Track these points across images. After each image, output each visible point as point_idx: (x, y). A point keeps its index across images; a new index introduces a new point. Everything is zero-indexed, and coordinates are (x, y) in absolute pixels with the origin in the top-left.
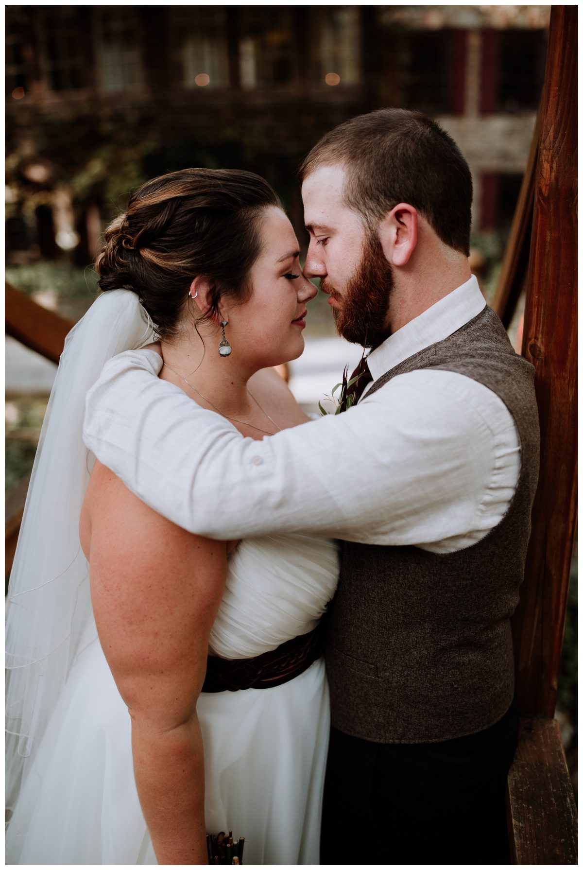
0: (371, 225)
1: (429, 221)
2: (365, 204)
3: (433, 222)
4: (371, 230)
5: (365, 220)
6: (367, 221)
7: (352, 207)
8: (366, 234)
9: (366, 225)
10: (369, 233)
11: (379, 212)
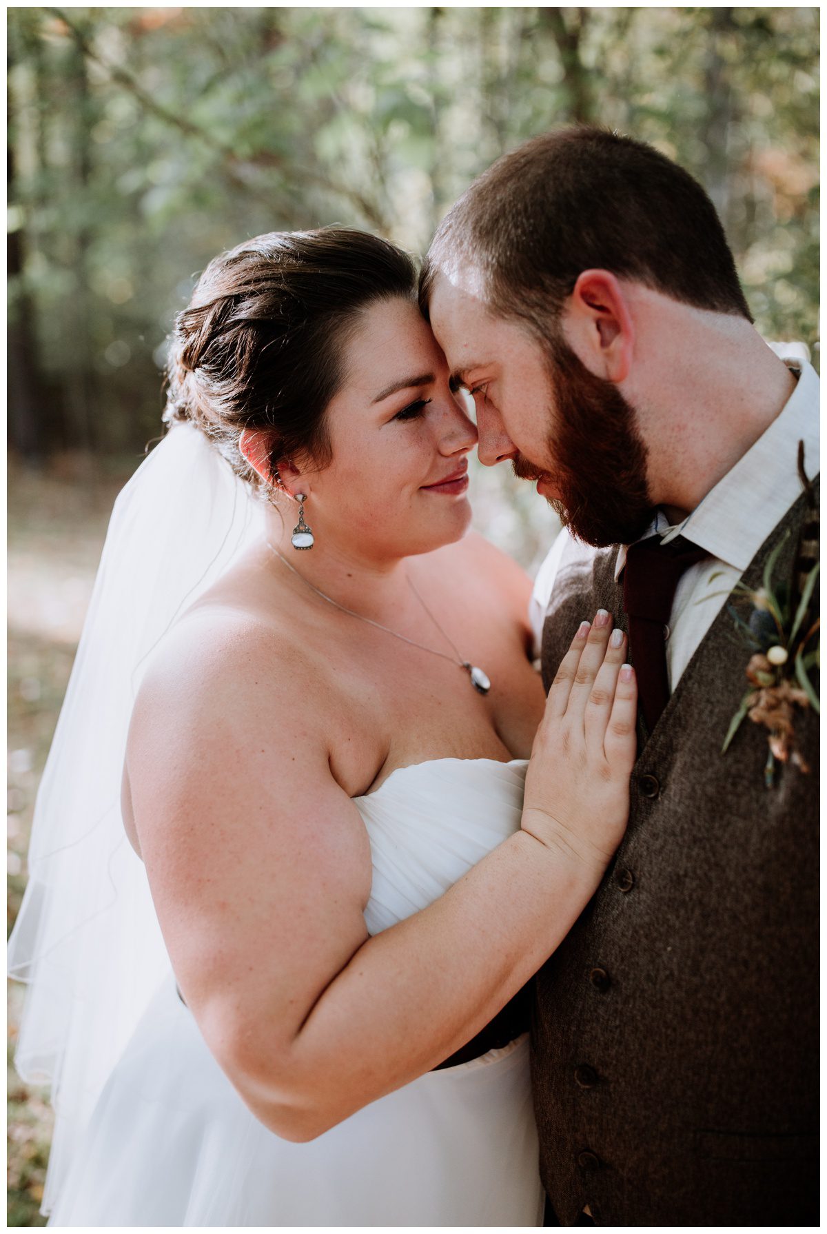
0: (547, 332)
1: (649, 286)
2: (524, 301)
3: (658, 286)
4: (551, 340)
5: (534, 328)
6: (539, 327)
7: (506, 316)
8: (545, 351)
9: (539, 334)
10: (548, 345)
11: (553, 304)
